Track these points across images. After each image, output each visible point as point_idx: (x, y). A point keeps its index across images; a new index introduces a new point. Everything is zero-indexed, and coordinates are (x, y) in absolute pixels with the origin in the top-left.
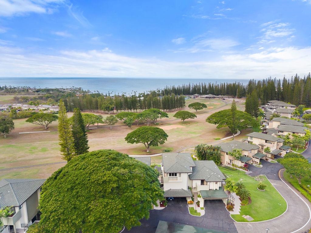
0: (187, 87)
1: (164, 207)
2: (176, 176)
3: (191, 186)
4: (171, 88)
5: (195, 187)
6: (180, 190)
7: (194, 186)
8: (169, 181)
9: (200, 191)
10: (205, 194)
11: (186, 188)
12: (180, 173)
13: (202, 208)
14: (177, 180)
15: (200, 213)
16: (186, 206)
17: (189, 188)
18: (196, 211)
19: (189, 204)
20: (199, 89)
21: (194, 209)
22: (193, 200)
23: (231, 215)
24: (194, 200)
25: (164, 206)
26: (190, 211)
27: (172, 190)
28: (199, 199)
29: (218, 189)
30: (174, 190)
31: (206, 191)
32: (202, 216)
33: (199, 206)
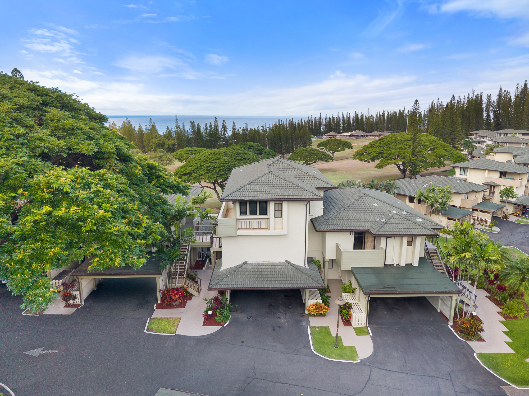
0: (315, 121)
1: (220, 327)
2: (266, 214)
3: (318, 257)
4: (286, 124)
5: (335, 258)
6: (280, 264)
7: (330, 254)
8: (240, 232)
9: (352, 272)
10: (371, 280)
11: (300, 261)
12: (279, 201)
13: (359, 331)
14: (268, 229)
15: (352, 350)
16: (301, 321)
17: (311, 261)
18: (337, 342)
19: (310, 315)
20: (338, 124)
21: (329, 334)
22: (326, 301)
23: (480, 355)
24: (330, 301)
25: (217, 324)
26: (314, 340)
27: (251, 264)
28: (347, 298)
29: (416, 264)
30: (258, 264)
31: (374, 270)
32: (363, 362)
33: (347, 322)
